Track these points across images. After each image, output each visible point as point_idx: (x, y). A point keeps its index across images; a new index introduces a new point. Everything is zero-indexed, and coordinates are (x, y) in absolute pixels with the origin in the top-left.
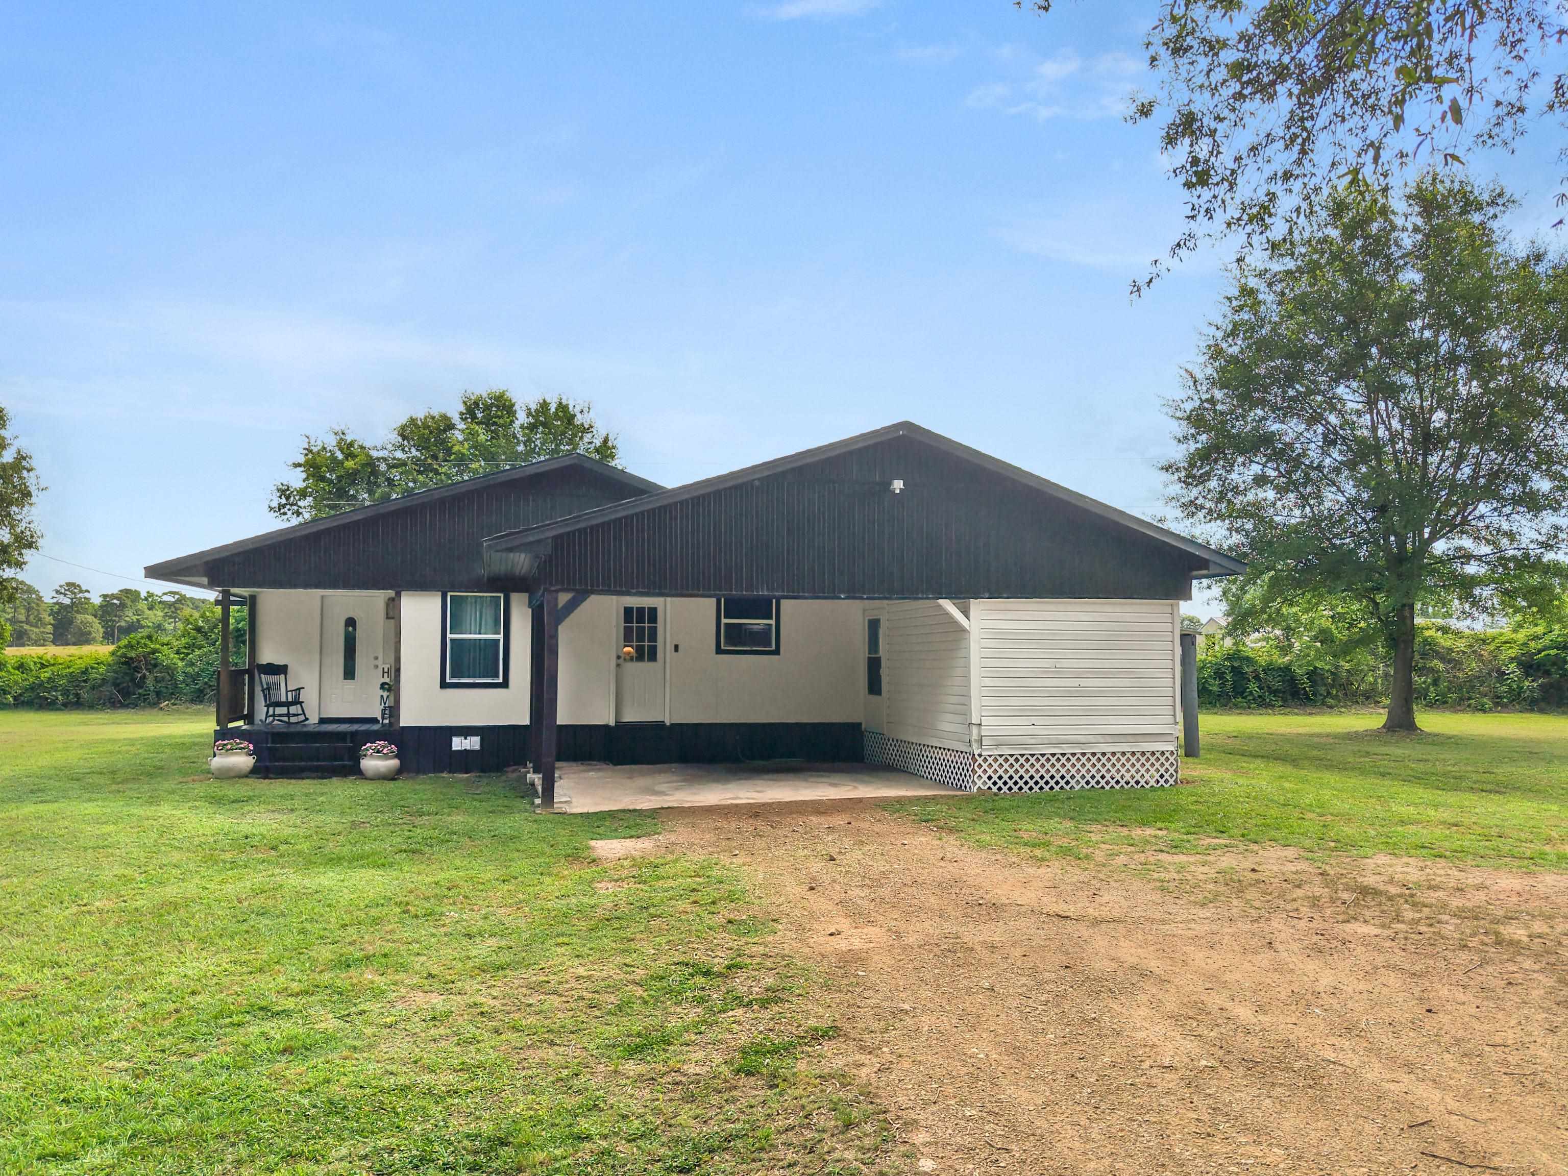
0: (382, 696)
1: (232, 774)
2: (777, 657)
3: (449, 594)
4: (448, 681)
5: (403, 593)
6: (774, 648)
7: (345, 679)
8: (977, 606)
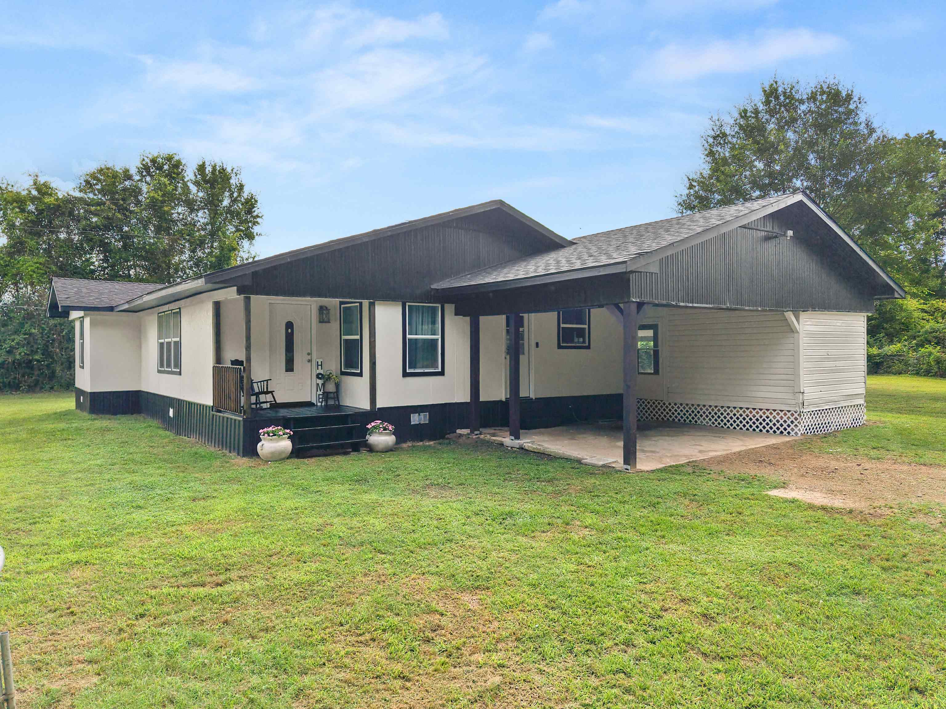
0: (318, 384)
1: (284, 456)
2: (588, 350)
3: (407, 304)
4: (408, 371)
5: (376, 303)
6: (587, 344)
7: (287, 371)
8: (803, 316)
